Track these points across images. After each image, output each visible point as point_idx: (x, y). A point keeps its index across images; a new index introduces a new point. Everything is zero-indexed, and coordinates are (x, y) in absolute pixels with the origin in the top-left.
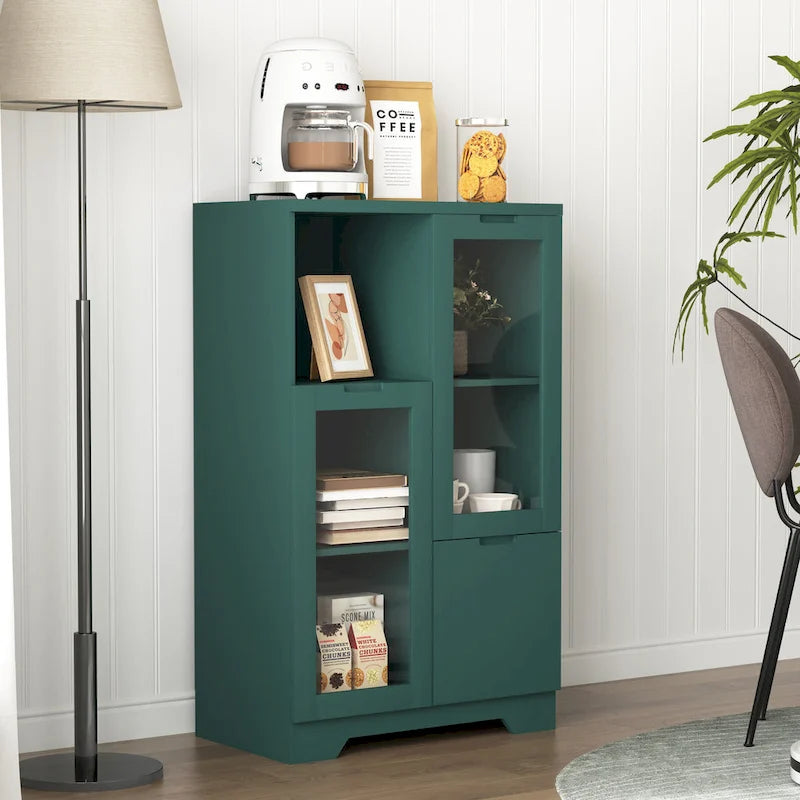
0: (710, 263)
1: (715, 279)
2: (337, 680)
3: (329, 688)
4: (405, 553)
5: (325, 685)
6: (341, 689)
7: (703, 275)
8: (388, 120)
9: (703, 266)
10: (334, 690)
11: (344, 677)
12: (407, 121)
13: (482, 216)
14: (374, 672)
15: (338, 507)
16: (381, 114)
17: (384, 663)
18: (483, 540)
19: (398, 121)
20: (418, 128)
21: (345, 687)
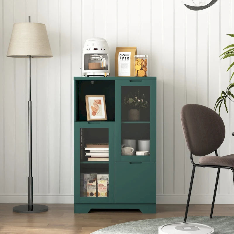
0: (225, 92)
1: (227, 96)
2: (92, 194)
3: (89, 196)
4: (108, 164)
5: (88, 195)
6: (93, 196)
7: (223, 95)
8: (122, 57)
9: (223, 92)
10: (91, 196)
11: (94, 194)
12: (127, 57)
13: (130, 80)
14: (103, 193)
15: (91, 152)
16: (121, 55)
17: (106, 191)
18: (130, 163)
19: (124, 57)
20: (129, 58)
21: (94, 196)
